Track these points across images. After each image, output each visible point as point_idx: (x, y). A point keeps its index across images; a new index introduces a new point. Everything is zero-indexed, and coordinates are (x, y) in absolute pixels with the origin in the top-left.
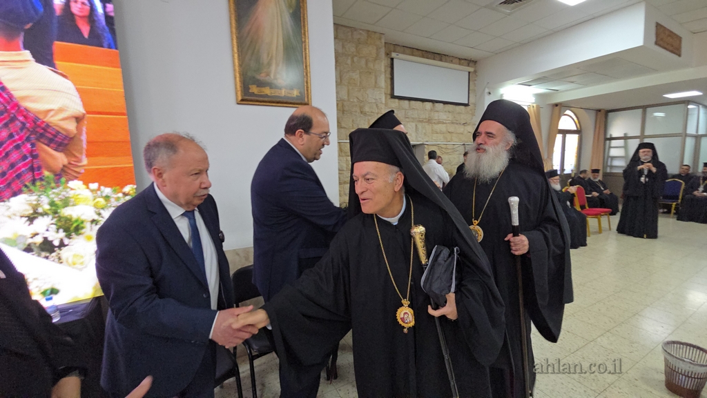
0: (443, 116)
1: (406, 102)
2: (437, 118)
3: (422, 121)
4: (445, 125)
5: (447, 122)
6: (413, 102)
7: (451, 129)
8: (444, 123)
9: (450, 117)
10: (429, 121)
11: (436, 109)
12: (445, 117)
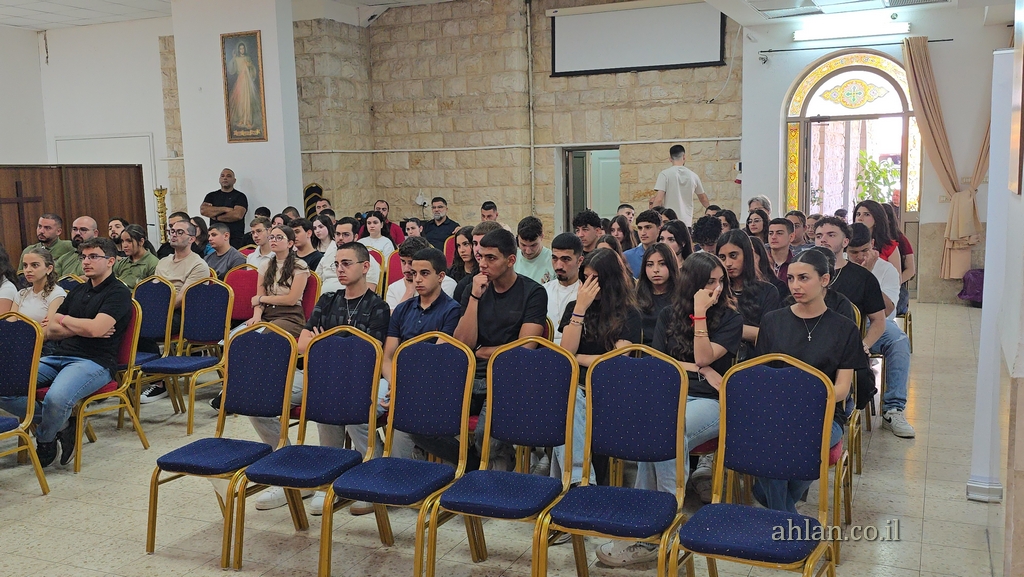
0: (659, 93)
1: (582, 79)
2: (647, 97)
3: (613, 107)
4: (667, 108)
5: (670, 102)
6: (593, 77)
7: (681, 113)
8: (662, 105)
9: (678, 92)
10: (629, 105)
11: (642, 83)
12: (664, 94)
